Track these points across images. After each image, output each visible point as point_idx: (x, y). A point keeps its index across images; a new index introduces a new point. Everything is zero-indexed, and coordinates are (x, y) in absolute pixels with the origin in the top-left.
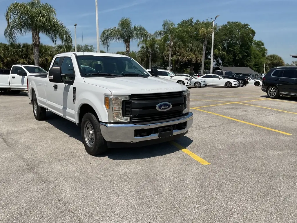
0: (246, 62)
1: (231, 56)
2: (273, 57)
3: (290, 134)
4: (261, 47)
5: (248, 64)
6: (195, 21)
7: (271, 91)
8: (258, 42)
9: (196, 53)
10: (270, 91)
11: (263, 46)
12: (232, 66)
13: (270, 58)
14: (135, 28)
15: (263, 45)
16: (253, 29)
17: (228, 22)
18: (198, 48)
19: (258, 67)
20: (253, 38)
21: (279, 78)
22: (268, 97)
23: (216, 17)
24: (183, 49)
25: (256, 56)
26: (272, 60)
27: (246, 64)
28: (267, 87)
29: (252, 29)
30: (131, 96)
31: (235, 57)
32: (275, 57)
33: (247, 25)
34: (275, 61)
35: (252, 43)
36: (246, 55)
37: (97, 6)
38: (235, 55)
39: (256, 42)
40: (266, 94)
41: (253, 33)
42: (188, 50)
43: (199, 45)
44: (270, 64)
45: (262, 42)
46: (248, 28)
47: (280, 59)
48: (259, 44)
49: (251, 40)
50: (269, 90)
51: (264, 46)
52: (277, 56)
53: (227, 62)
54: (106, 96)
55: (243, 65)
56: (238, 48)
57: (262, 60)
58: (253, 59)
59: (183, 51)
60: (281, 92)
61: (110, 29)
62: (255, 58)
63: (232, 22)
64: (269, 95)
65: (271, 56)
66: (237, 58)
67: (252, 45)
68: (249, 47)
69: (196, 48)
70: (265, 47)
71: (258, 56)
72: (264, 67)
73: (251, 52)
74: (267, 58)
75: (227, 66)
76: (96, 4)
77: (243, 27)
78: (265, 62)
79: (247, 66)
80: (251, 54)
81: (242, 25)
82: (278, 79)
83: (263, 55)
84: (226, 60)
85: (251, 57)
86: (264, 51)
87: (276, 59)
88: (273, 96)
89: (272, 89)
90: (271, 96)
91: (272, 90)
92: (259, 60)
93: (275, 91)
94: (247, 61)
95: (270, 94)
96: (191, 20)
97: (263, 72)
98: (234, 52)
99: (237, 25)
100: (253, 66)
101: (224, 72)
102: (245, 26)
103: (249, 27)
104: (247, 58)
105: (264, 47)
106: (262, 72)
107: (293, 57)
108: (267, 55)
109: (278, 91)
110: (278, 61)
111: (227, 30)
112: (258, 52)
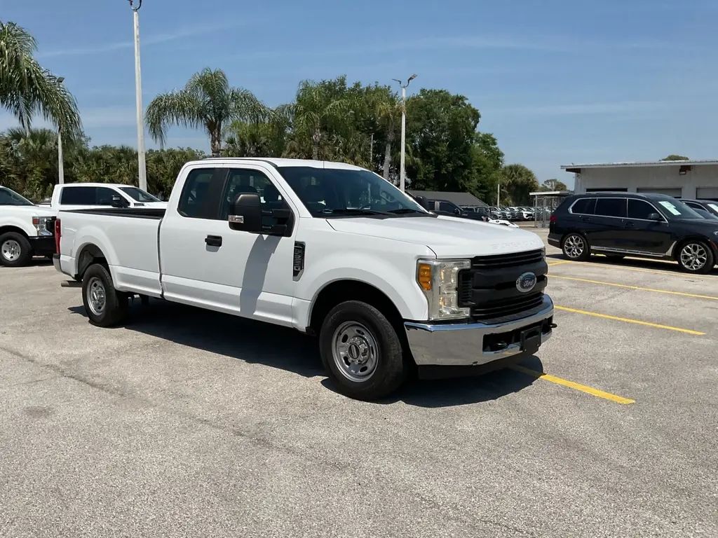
0: (462, 181)
1: (429, 167)
2: (515, 169)
3: (702, 334)
4: (491, 149)
5: (467, 185)
6: (349, 85)
7: (572, 244)
8: (485, 136)
9: (356, 159)
10: (569, 245)
11: (494, 146)
12: (433, 190)
13: (508, 172)
14: (235, 97)
15: (495, 144)
16: (476, 109)
17: (423, 91)
18: (360, 146)
19: (486, 191)
20: (475, 126)
21: (588, 217)
22: (564, 257)
23: (411, 79)
24: (326, 148)
25: (482, 167)
26: (513, 176)
27: (461, 184)
28: (562, 235)
29: (473, 106)
30: (475, 260)
31: (440, 169)
32: (520, 169)
33: (461, 98)
34: (519, 180)
35: (472, 139)
36: (461, 166)
37: (137, 37)
38: (439, 164)
39: (481, 136)
40: (559, 251)
41: (476, 116)
42: (339, 150)
43: (362, 140)
44: (509, 186)
45: (493, 136)
46: (465, 105)
47: (529, 174)
48: (488, 141)
49: (470, 131)
50: (567, 242)
51: (496, 146)
52: (523, 168)
53: (423, 181)
54: (420, 261)
55: (455, 187)
56: (445, 149)
57: (493, 175)
58: (477, 174)
59: (327, 153)
60: (593, 247)
61: (172, 95)
62: (479, 171)
63: (431, 91)
64: (567, 253)
65: (511, 168)
66: (444, 171)
67: (472, 142)
68: (467, 148)
69: (356, 147)
70: (499, 148)
71: (485, 166)
72: (497, 193)
73: (471, 159)
74: (504, 173)
75: (424, 190)
76: (136, 32)
77: (454, 104)
78: (500, 181)
79: (464, 190)
80: (471, 162)
81: (453, 98)
82: (585, 219)
83: (496, 166)
84: (421, 176)
85: (471, 169)
86: (497, 155)
87: (520, 175)
88: (575, 256)
89: (572, 240)
90: (572, 256)
91: (573, 242)
92: (487, 176)
93: (580, 245)
94: (463, 178)
95: (569, 250)
96: (342, 82)
97: (496, 204)
98: (437, 158)
99: (442, 97)
100: (477, 189)
101: (437, 204)
102: (458, 100)
103: (467, 102)
104: (464, 171)
105: (497, 148)
106: (493, 204)
107: (568, 170)
108: (503, 166)
109: (586, 246)
110: (524, 178)
111: (421, 107)
112: (484, 160)
